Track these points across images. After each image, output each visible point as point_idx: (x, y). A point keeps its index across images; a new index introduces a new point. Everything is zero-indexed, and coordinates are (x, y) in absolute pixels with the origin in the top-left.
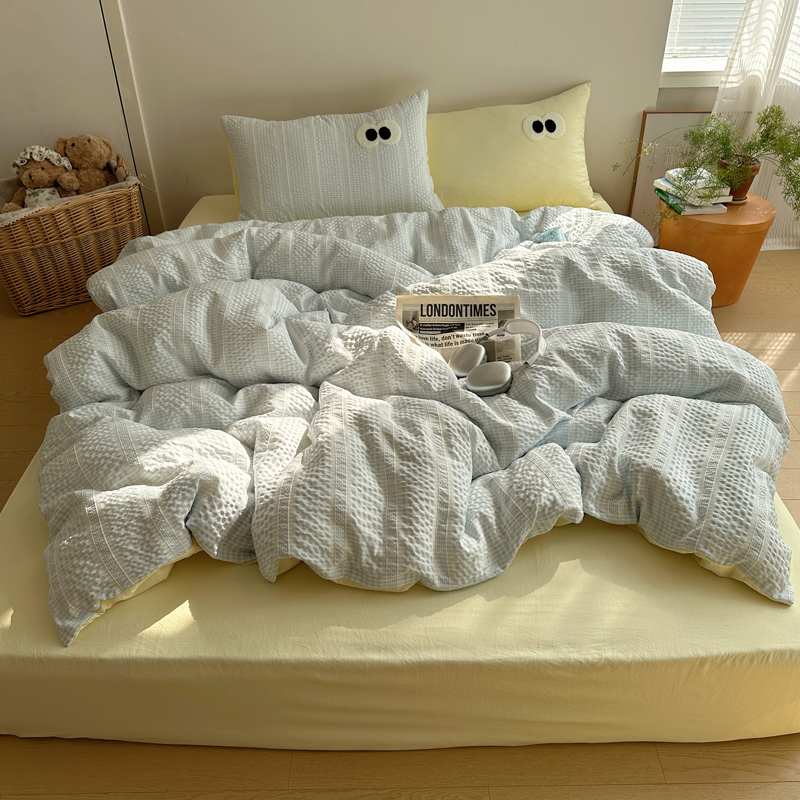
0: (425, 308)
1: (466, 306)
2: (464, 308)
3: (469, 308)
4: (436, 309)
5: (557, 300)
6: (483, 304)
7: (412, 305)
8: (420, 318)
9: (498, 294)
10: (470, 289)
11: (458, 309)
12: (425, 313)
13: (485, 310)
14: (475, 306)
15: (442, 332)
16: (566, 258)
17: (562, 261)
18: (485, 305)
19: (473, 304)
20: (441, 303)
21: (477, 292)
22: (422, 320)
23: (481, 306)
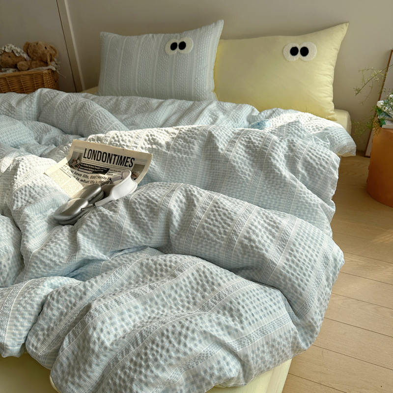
0: (87, 152)
1: (115, 155)
2: (113, 157)
3: (117, 158)
4: (94, 154)
5: (189, 165)
6: (127, 156)
7: (80, 148)
8: (83, 158)
9: (144, 151)
10: (122, 143)
11: (109, 157)
12: (86, 156)
13: (127, 162)
14: (121, 157)
15: (94, 172)
16: (210, 133)
17: (207, 134)
18: (128, 158)
19: (120, 155)
20: (98, 150)
21: (127, 146)
22: (84, 161)
23: (125, 157)
